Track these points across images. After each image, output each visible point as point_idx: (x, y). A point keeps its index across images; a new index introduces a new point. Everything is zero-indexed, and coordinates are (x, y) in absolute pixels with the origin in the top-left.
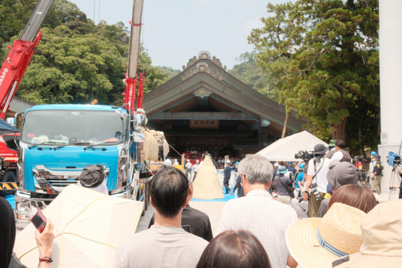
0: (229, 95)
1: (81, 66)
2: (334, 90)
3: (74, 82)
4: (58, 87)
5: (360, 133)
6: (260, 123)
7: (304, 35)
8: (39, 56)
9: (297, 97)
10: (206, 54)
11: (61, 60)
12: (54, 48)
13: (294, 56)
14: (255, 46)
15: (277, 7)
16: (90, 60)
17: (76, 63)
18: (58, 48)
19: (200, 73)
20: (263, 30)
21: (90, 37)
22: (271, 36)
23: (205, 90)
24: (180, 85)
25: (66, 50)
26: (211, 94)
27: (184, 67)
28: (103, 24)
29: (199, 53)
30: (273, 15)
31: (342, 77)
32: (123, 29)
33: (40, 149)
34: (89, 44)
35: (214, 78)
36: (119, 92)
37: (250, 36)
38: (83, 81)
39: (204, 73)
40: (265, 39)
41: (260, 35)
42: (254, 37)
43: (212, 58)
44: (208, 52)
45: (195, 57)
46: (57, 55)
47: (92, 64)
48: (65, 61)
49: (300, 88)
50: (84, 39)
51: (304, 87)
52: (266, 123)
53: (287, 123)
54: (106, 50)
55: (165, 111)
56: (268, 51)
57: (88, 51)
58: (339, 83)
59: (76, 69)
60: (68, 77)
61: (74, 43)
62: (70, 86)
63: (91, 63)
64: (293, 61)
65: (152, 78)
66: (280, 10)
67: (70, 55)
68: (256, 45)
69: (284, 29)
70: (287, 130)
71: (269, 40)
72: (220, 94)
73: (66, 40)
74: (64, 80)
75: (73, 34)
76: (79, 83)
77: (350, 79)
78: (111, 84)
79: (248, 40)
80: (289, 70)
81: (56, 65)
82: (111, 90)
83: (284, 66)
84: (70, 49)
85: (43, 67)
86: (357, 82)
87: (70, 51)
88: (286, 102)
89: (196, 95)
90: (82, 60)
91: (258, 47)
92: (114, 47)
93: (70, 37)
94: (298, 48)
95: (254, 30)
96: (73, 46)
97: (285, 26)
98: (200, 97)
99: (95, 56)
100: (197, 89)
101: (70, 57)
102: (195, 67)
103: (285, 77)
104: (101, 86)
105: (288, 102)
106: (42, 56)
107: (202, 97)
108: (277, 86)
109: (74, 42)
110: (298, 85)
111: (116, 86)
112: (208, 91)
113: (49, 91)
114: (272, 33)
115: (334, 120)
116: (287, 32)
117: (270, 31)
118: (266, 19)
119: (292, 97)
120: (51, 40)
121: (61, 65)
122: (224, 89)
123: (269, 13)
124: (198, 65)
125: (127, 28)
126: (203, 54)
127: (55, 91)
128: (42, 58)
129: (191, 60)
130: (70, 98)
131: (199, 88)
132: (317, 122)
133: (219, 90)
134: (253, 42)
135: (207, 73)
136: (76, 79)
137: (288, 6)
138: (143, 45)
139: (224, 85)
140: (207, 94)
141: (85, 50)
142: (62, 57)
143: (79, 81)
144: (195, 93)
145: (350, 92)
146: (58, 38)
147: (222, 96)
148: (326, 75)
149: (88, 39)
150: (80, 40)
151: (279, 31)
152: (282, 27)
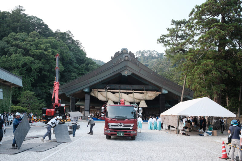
0: (142, 74)
1: (46, 55)
2: (217, 72)
3: (41, 65)
4: (31, 68)
5: (227, 99)
6: (162, 91)
8: (20, 50)
12: (29, 45)
14: (163, 45)
15: (177, 22)
16: (51, 52)
17: (42, 54)
18: (31, 45)
19: (125, 60)
20: (167, 35)
21: (52, 39)
22: (172, 39)
23: (129, 71)
24: (113, 68)
25: (37, 46)
26: (132, 74)
27: (112, 57)
28: (58, 31)
29: (121, 49)
30: (174, 26)
31: (221, 64)
32: (70, 35)
34: (50, 43)
35: (134, 64)
36: (68, 72)
37: (159, 39)
38: (46, 65)
39: (128, 60)
40: (168, 41)
41: (165, 38)
42: (162, 40)
45: (119, 52)
46: (31, 49)
48: (35, 53)
49: (197, 70)
50: (47, 40)
52: (165, 92)
54: (61, 47)
55: (102, 84)
56: (173, 47)
57: (50, 47)
59: (42, 58)
60: (38, 62)
61: (41, 42)
62: (38, 68)
63: (51, 54)
65: (87, 64)
66: (179, 23)
67: (39, 49)
72: (137, 74)
73: (37, 40)
74: (35, 64)
75: (41, 37)
76: (44, 66)
77: (226, 65)
78: (63, 67)
79: (158, 41)
81: (30, 55)
82: (63, 71)
84: (39, 46)
85: (22, 56)
86: (230, 67)
87: (39, 47)
90: (46, 52)
91: (165, 45)
92: (66, 45)
93: (39, 39)
94: (191, 46)
95: (162, 35)
96: (40, 44)
97: (182, 33)
98: (125, 76)
99: (54, 50)
100: (123, 71)
101: (38, 50)
102: (122, 57)
107: (126, 76)
109: (41, 41)
110: (195, 68)
111: (66, 69)
112: (130, 72)
113: (25, 71)
114: (172, 37)
115: (217, 90)
116: (181, 37)
118: (170, 29)
120: (28, 40)
121: (33, 55)
122: (140, 70)
123: (172, 25)
124: (124, 56)
125: (72, 34)
126: (124, 50)
127: (29, 71)
128: (21, 50)
129: (116, 53)
130: (38, 75)
133: (136, 71)
134: (161, 43)
135: (130, 61)
136: (42, 63)
137: (184, 21)
138: (81, 45)
139: (140, 68)
140: (130, 74)
141: (48, 46)
142: (34, 50)
143: (44, 65)
144: (122, 73)
145: (227, 73)
146: (32, 39)
147: (139, 75)
148: (213, 62)
149: (50, 40)
150: (45, 40)
151: (177, 36)
152: (179, 34)
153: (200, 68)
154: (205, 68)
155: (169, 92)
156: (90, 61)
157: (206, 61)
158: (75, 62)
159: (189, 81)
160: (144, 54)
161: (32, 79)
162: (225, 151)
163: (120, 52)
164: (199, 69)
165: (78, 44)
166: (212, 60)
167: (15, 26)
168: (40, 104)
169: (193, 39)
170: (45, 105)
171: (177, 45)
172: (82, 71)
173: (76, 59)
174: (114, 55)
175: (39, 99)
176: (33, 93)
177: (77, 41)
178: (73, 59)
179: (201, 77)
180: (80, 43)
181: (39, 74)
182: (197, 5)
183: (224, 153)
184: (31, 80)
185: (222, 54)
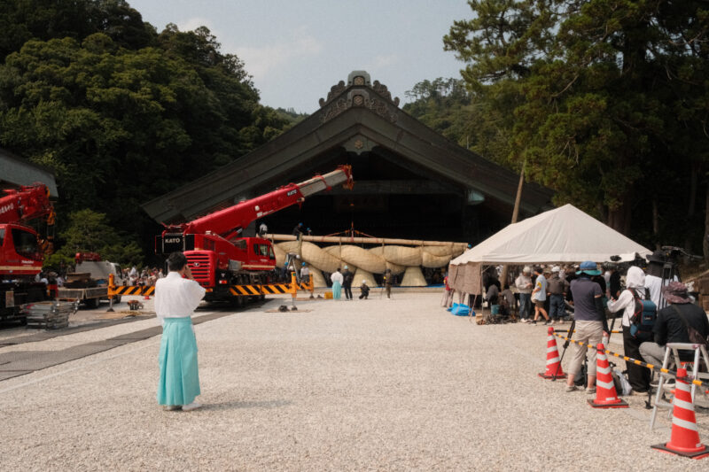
0: (408, 149)
1: (134, 104)
2: (614, 129)
3: (121, 133)
4: (93, 142)
5: (655, 211)
6: (467, 197)
8: (57, 89)
10: (362, 77)
11: (97, 95)
12: (85, 74)
13: (536, 70)
14: (458, 54)
16: (149, 94)
17: (125, 100)
18: (91, 74)
19: (354, 107)
20: (473, 24)
21: (149, 54)
22: (488, 35)
23: (365, 139)
24: (319, 132)
25: (107, 75)
26: (374, 148)
27: (321, 101)
28: (172, 30)
29: (349, 76)
31: (629, 105)
32: (208, 39)
34: (146, 65)
35: (381, 117)
36: (204, 151)
37: (449, 35)
38: (137, 133)
39: (362, 107)
40: (477, 40)
41: (467, 32)
42: (456, 39)
43: (372, 84)
44: (365, 72)
45: (342, 83)
46: (90, 87)
47: (153, 102)
48: (103, 96)
49: (552, 128)
50: (137, 57)
51: (559, 125)
52: (477, 198)
53: (521, 199)
54: (178, 77)
56: (486, 61)
57: (145, 78)
58: (623, 116)
59: (125, 111)
60: (112, 124)
61: (118, 65)
62: (115, 141)
63: (151, 100)
64: (534, 79)
65: (262, 126)
67: (113, 85)
68: (462, 52)
69: (511, 22)
71: (484, 43)
72: (391, 146)
73: (107, 59)
74: (104, 131)
75: (117, 49)
76: (131, 135)
77: (645, 109)
78: (187, 136)
79: (445, 42)
81: (88, 104)
82: (189, 147)
84: (113, 75)
85: (64, 108)
87: (113, 78)
88: (524, 155)
89: (348, 150)
90: (135, 94)
91: (465, 56)
92: (193, 71)
93: (112, 53)
95: (456, 23)
96: (120, 70)
97: (515, 15)
98: (355, 153)
99: (159, 86)
100: (349, 139)
101: (111, 90)
102: (346, 98)
103: (521, 108)
104: (169, 140)
105: (529, 154)
106: (63, 88)
107: (359, 154)
109: (120, 62)
110: (548, 122)
111: (197, 141)
112: (370, 142)
113: (77, 151)
114: (489, 30)
115: (616, 186)
116: (518, 27)
117: (486, 26)
119: (537, 144)
120: (79, 60)
121: (97, 103)
122: (399, 137)
124: (350, 95)
125: (214, 37)
126: (356, 77)
127: (88, 151)
128: (63, 91)
129: (334, 88)
130: (116, 163)
131: (352, 137)
133: (390, 139)
134: (454, 48)
135: (368, 109)
136: (125, 129)
138: (243, 68)
139: (400, 130)
140: (369, 147)
141: (140, 76)
142: (99, 90)
143: (131, 132)
144: (345, 146)
145: (645, 133)
146: (91, 55)
147: (397, 150)
148: (603, 103)
149: (146, 56)
150: (131, 58)
151: (503, 26)
152: (507, 19)
153: (565, 121)
154: (580, 120)
155: (486, 197)
156: (269, 116)
157: (583, 97)
158: (226, 122)
159: (530, 163)
160: (438, 90)
161: (98, 176)
162: (556, 354)
163: (346, 84)
164: (562, 123)
165: (233, 66)
166: (599, 96)
167: (39, 18)
168: (124, 246)
169: (547, 32)
170: (137, 251)
171: (502, 52)
172: (246, 147)
173: (228, 112)
174: (330, 95)
175: (121, 232)
176: (101, 216)
177: (229, 56)
178: (220, 111)
179: (568, 148)
180: (240, 63)
181: (119, 161)
183: (553, 361)
184: (95, 178)
185: (634, 74)
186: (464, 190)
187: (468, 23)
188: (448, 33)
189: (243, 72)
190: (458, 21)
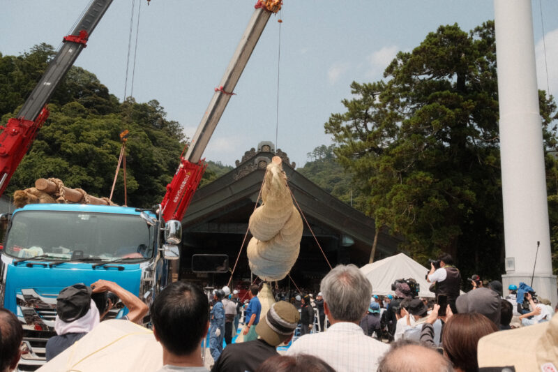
1: (97, 156)
2: (440, 198)
3: (86, 177)
5: (477, 259)
6: (342, 240)
7: (399, 124)
8: (39, 142)
9: (391, 206)
10: (268, 146)
11: (70, 148)
12: (61, 132)
13: (387, 151)
14: (334, 137)
15: (365, 87)
16: (109, 149)
17: (90, 152)
18: (66, 132)
19: (259, 170)
20: (345, 116)
21: (112, 119)
22: (356, 124)
24: (232, 187)
25: (78, 134)
27: (237, 162)
28: (130, 101)
29: (259, 144)
30: (359, 97)
31: (450, 181)
32: (158, 109)
33: (30, 265)
34: (109, 127)
37: (329, 123)
38: (97, 178)
39: (265, 170)
40: (349, 128)
41: (341, 122)
42: (333, 125)
43: (276, 152)
44: (271, 142)
45: (253, 150)
46: (64, 141)
47: (111, 155)
48: (74, 149)
49: (395, 195)
50: (102, 121)
51: (400, 192)
52: (348, 241)
53: (378, 243)
54: (133, 137)
55: (209, 222)
56: (352, 144)
57: (107, 137)
58: (447, 189)
59: (90, 161)
60: (78, 170)
61: (88, 126)
63: (110, 153)
64: (386, 158)
66: (369, 90)
67: (82, 141)
68: (335, 135)
69: (373, 116)
70: (377, 252)
71: (354, 129)
73: (79, 122)
74: (71, 175)
75: (88, 114)
76: (92, 179)
77: (462, 184)
78: (136, 182)
79: (326, 128)
80: (380, 169)
81: (61, 154)
82: (136, 190)
83: (374, 164)
84: (82, 134)
86: (471, 189)
87: (83, 136)
88: (376, 213)
89: (253, 201)
90: (98, 149)
91: (339, 138)
92: (144, 133)
93: (84, 117)
94: (392, 141)
95: (333, 116)
96: (87, 130)
97: (375, 112)
100: (254, 193)
101: (81, 144)
102: (253, 163)
103: (374, 178)
104: (121, 185)
105: (378, 212)
106: (43, 141)
108: (363, 191)
109: (89, 124)
110: (392, 190)
111: (142, 186)
114: (357, 120)
115: (441, 239)
116: (377, 119)
117: (355, 118)
118: (349, 101)
119: (385, 205)
120: (58, 121)
121: (69, 154)
123: (354, 94)
124: (257, 160)
125: (162, 108)
126: (264, 146)
128: (43, 144)
129: (247, 153)
131: (256, 191)
132: (418, 242)
134: (331, 132)
136: (88, 175)
137: (379, 86)
138: (182, 132)
141: (103, 136)
142: (71, 144)
143: (92, 176)
145: (462, 202)
146: (67, 118)
148: (429, 178)
149: (109, 120)
150: (97, 121)
151: (367, 118)
152: (370, 114)
153: (403, 190)
154: (414, 190)
155: (355, 241)
157: (417, 174)
163: (256, 151)
165: (175, 130)
166: (427, 174)
171: (363, 136)
173: (168, 165)
174: (243, 158)
177: (172, 122)
178: (162, 164)
179: (408, 210)
180: (180, 128)
182: (400, 52)
185: (455, 159)
186: (340, 235)
187: (341, 115)
188: (328, 121)
189: (182, 134)
190: (334, 114)
